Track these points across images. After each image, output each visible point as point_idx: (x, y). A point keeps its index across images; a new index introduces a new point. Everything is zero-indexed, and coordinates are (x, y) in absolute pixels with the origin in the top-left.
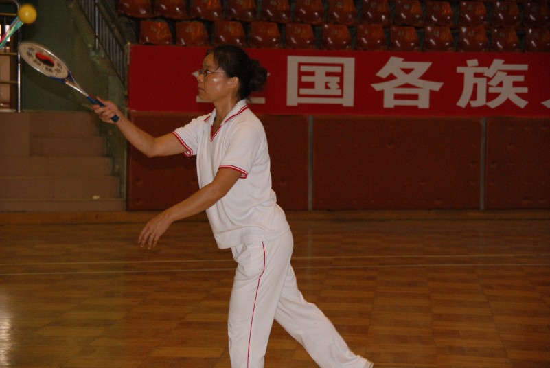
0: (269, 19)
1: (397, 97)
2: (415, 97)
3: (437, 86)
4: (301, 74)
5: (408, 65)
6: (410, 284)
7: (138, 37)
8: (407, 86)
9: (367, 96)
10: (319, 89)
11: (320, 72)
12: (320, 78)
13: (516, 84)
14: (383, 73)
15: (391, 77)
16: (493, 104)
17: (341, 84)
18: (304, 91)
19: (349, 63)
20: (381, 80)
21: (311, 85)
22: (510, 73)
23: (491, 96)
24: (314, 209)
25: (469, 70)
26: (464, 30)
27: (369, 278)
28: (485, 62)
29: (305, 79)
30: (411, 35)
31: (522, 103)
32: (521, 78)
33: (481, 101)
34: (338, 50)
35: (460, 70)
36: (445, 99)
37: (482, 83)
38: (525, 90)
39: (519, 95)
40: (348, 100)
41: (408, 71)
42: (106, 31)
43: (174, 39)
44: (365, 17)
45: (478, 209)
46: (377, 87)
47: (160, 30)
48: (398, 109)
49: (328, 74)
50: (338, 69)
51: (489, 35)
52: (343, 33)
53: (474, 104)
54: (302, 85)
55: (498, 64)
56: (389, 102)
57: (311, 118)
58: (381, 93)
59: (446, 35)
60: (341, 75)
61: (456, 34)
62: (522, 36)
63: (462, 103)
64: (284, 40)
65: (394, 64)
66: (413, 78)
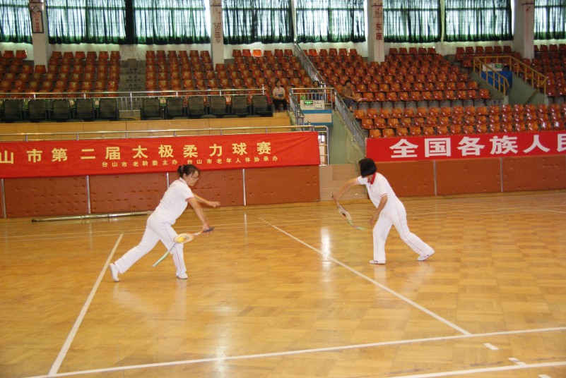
0: (417, 126)
1: (468, 151)
2: (474, 151)
3: (482, 147)
4: (430, 145)
5: (471, 139)
6: (478, 220)
7: (369, 136)
8: (471, 147)
9: (456, 152)
10: (437, 150)
11: (437, 144)
12: (437, 146)
13: (513, 145)
14: (461, 143)
15: (465, 144)
16: (505, 152)
17: (445, 148)
18: (432, 151)
19: (448, 140)
20: (461, 146)
21: (434, 149)
22: (510, 140)
23: (503, 150)
24: (438, 195)
25: (494, 140)
26: (491, 126)
27: (462, 219)
28: (501, 137)
29: (432, 147)
30: (471, 128)
31: (515, 152)
32: (515, 142)
33: (499, 152)
34: (444, 135)
35: (491, 140)
36: (485, 152)
37: (499, 145)
38: (516, 146)
39: (515, 149)
40: (449, 154)
41: (471, 142)
42: (358, 135)
43: (382, 136)
44: (453, 123)
45: (500, 192)
46: (459, 148)
47: (377, 133)
48: (468, 156)
49: (441, 145)
50: (444, 143)
51: (501, 127)
52: (445, 129)
53: (497, 153)
54: (430, 149)
55: (505, 137)
56: (464, 154)
57: (434, 161)
58: (461, 150)
59: (485, 128)
60: (445, 145)
61: (489, 127)
62: (514, 127)
63: (493, 152)
64: (423, 133)
65: (465, 140)
66: (473, 144)
